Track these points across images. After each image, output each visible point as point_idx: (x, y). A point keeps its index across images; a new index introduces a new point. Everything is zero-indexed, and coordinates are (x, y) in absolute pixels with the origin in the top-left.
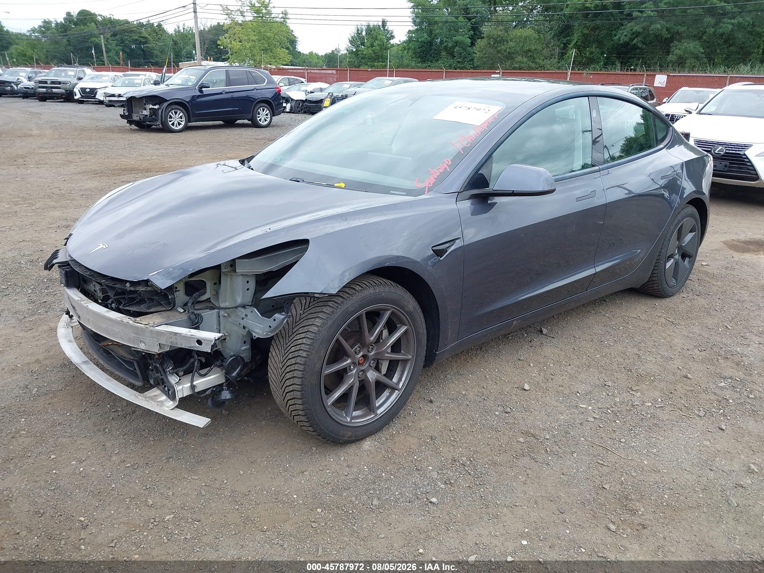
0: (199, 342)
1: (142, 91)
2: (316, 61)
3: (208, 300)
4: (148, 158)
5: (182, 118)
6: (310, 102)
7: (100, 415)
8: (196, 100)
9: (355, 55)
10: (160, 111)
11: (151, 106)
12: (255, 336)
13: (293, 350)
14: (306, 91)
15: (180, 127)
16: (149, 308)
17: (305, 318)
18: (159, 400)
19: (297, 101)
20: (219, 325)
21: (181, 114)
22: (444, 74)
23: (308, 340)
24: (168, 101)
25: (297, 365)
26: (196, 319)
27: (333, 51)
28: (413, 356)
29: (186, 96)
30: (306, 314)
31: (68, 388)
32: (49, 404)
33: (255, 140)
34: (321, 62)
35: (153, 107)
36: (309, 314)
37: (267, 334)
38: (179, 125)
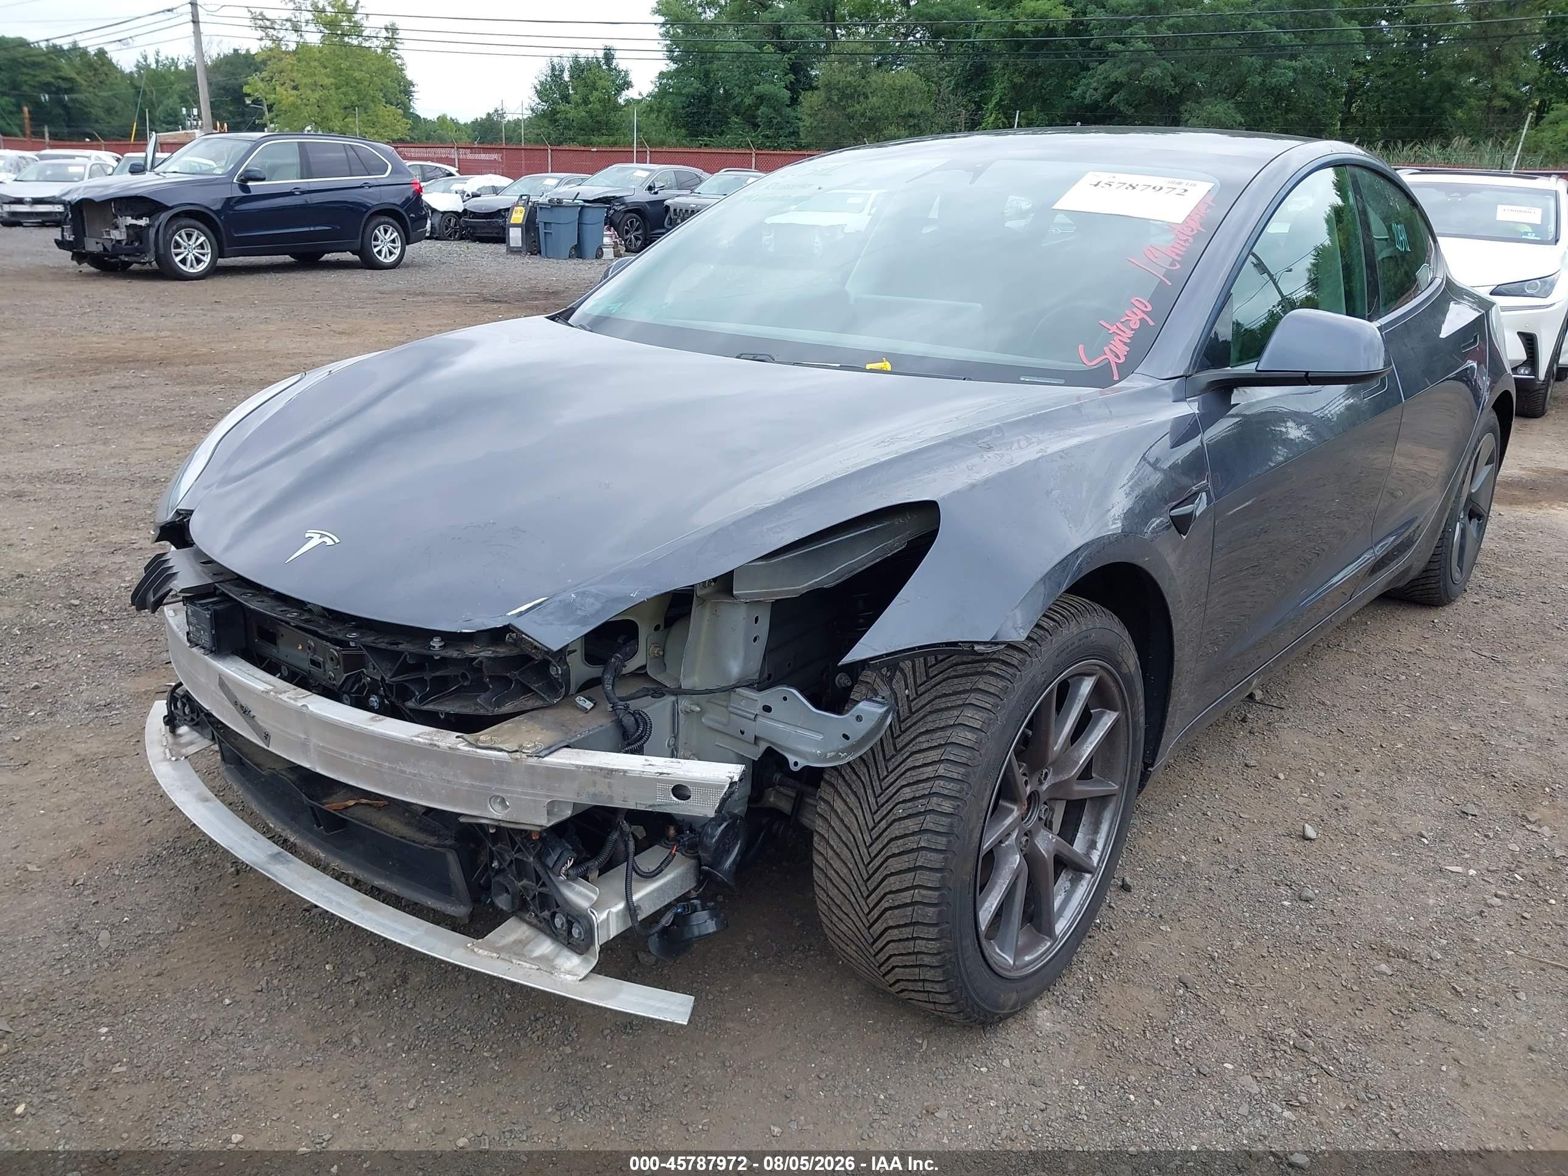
0: (680, 791)
1: (107, 187)
2: (453, 134)
3: (640, 673)
4: (152, 334)
5: (203, 248)
6: (475, 215)
7: (316, 995)
8: (236, 208)
9: (550, 120)
10: (152, 232)
11: (130, 221)
12: (796, 764)
13: (909, 796)
14: (464, 192)
15: (201, 267)
16: (499, 704)
17: (928, 708)
18: (537, 953)
19: (444, 213)
20: (676, 737)
21: (202, 239)
22: (754, 159)
23: (952, 768)
24: (172, 208)
25: (926, 836)
26: (638, 727)
27: (489, 114)
28: (1122, 786)
29: (212, 199)
30: (927, 698)
31: (193, 924)
32: (158, 975)
33: (377, 295)
34: (465, 137)
35: (134, 222)
36: (936, 698)
37: (837, 757)
38: (198, 264)
